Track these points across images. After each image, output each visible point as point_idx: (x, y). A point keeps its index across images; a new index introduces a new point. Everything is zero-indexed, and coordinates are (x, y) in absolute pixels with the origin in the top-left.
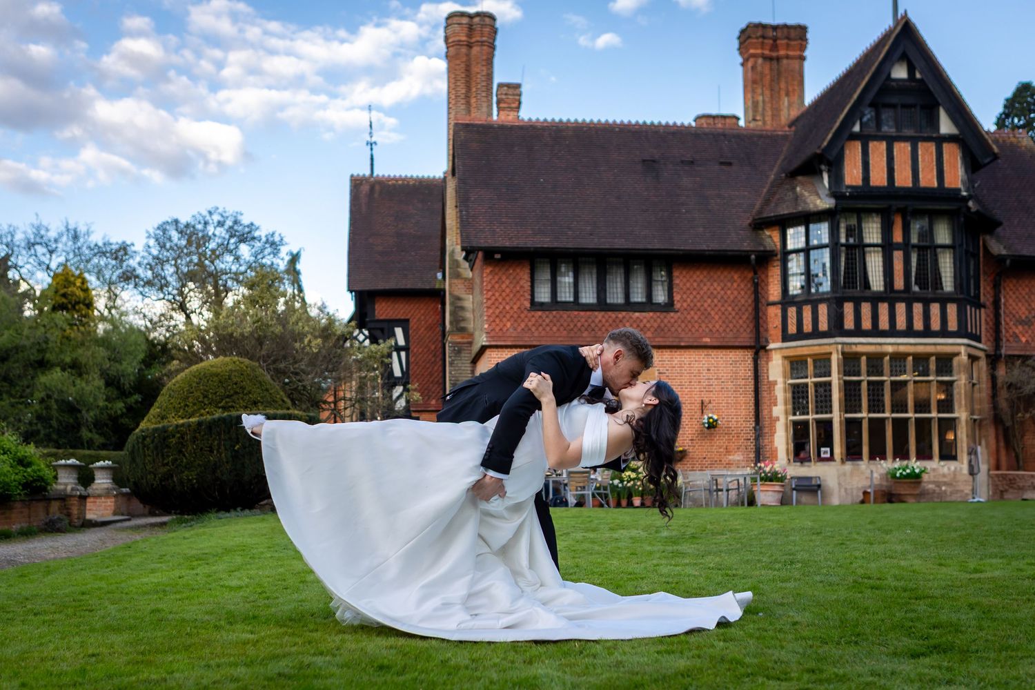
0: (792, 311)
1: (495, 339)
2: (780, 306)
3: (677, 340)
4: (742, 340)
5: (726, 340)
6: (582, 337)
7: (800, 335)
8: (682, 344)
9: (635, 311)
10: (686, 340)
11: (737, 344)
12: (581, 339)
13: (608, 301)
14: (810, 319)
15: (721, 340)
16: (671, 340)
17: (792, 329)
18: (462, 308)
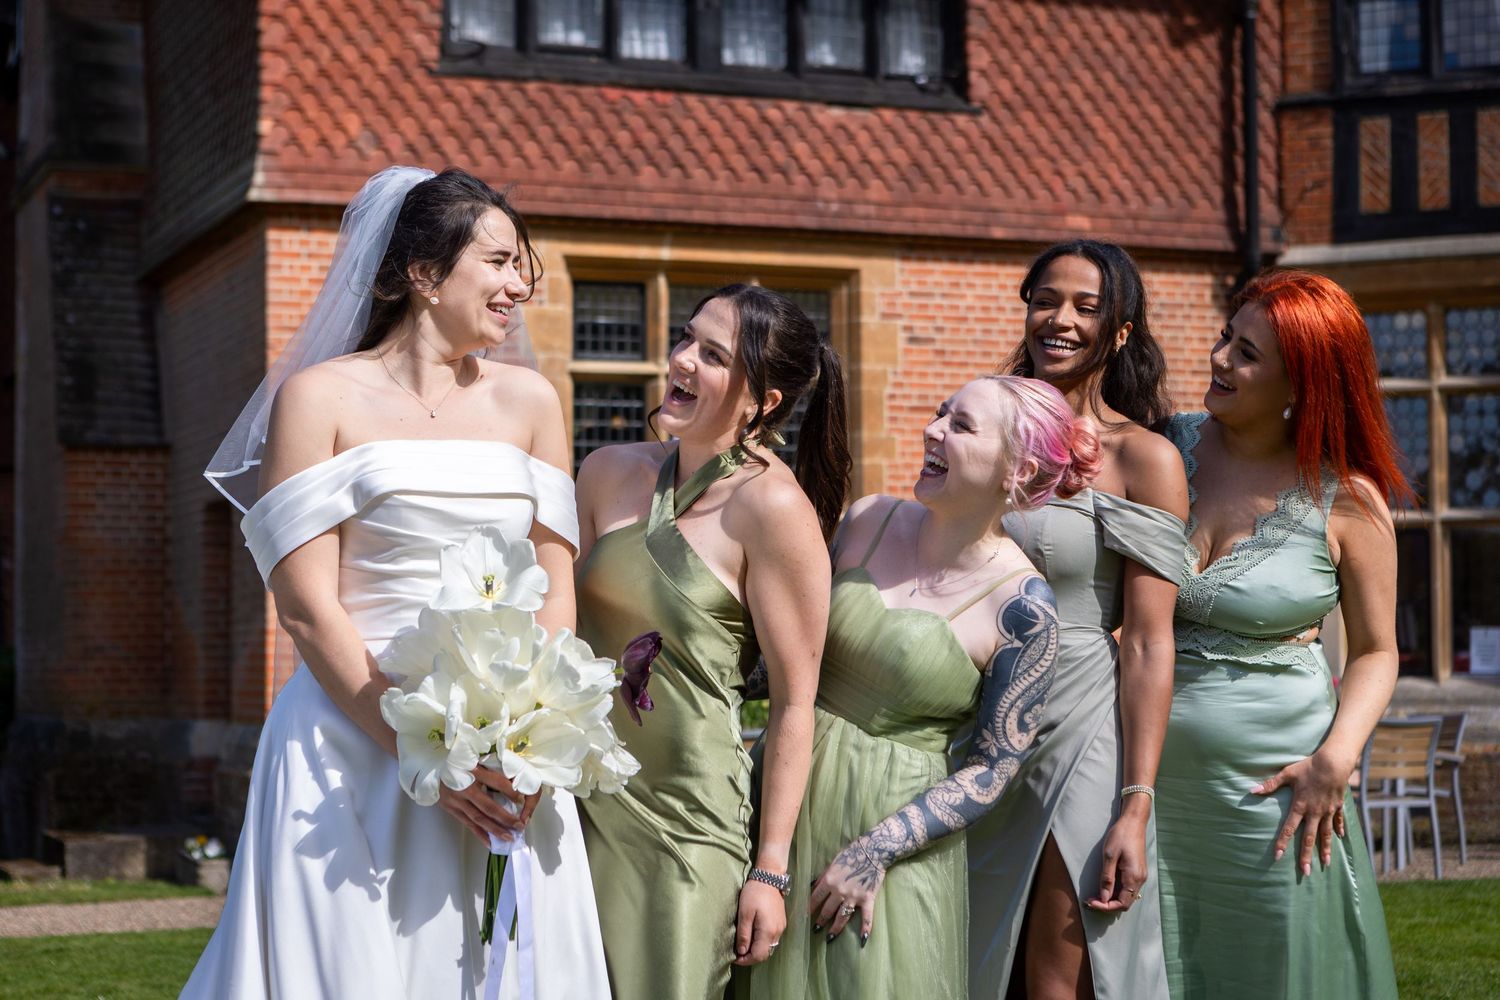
0: (1375, 133)
1: (301, 177)
2: (1329, 113)
3: (978, 217)
4: (1199, 228)
5: (1144, 225)
6: (638, 189)
7: (1404, 219)
8: (998, 233)
9: (831, 103)
10: (1013, 218)
11: (1181, 242)
12: (631, 196)
13: (728, 57)
14: (1444, 163)
15: (1129, 224)
16: (956, 215)
17: (1374, 195)
18: (108, 73)
